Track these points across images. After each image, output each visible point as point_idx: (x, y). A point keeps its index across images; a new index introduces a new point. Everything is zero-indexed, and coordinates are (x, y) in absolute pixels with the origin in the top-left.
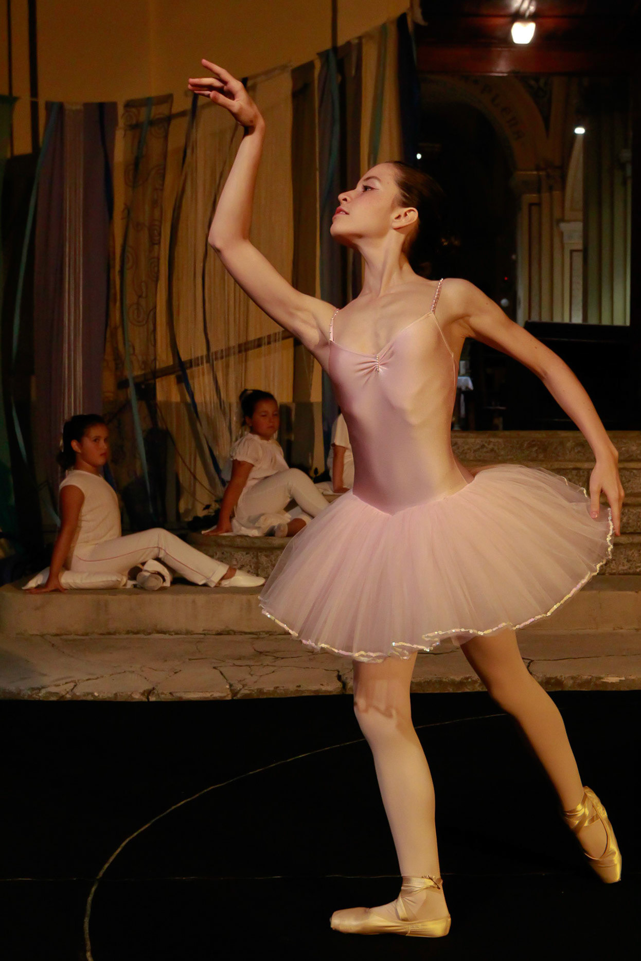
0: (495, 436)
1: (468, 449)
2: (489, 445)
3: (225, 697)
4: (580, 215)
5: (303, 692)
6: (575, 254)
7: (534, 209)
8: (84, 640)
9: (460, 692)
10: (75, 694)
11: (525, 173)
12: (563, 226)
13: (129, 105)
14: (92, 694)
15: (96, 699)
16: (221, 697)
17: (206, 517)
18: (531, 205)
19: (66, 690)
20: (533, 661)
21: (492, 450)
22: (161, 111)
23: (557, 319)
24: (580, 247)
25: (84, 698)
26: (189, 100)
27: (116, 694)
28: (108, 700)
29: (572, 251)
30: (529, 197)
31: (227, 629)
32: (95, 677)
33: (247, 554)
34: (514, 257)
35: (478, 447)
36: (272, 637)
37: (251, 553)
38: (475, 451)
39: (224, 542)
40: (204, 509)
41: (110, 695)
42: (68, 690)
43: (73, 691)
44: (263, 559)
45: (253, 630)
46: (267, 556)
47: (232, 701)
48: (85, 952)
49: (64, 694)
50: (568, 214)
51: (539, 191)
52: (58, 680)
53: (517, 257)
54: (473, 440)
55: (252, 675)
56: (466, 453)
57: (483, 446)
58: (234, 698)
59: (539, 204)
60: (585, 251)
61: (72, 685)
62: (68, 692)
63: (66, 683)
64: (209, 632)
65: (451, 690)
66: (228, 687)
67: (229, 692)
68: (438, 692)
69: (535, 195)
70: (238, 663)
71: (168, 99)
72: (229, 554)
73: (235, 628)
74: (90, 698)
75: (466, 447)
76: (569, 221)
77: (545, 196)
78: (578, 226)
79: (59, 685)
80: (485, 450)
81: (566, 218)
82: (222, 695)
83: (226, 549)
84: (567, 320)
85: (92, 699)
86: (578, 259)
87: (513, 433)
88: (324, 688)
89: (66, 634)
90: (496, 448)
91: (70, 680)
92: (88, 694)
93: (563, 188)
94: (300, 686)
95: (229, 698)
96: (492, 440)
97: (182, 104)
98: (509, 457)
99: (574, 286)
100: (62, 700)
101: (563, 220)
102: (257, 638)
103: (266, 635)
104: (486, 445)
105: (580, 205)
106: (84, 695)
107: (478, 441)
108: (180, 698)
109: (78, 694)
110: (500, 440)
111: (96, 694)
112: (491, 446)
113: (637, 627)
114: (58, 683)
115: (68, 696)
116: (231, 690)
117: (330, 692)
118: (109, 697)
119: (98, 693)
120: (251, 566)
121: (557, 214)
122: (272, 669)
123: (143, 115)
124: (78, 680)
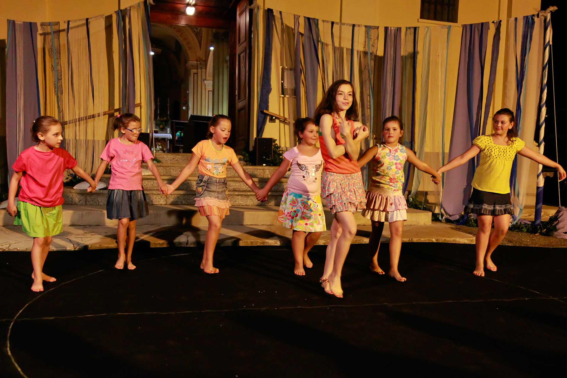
0: (178, 155)
1: (168, 159)
2: (176, 158)
3: (71, 249)
4: (212, 78)
5: (102, 247)
6: (209, 92)
7: (196, 75)
8: (14, 228)
9: (162, 247)
10: (9, 249)
11: (192, 62)
12: (206, 82)
13: (42, 24)
14: (17, 249)
15: (18, 251)
16: (69, 249)
17: (66, 182)
18: (194, 74)
19: (6, 247)
20: (189, 236)
21: (177, 160)
22: (56, 28)
23: (203, 115)
24: (212, 90)
25: (13, 250)
26: (66, 25)
27: (27, 249)
28: (23, 251)
29: (209, 91)
30: (194, 71)
31: (73, 224)
32: (19, 242)
33: (82, 196)
34: (188, 92)
35: (172, 159)
36: (91, 227)
37: (84, 195)
38: (171, 160)
39: (73, 191)
40: (66, 179)
41: (24, 249)
42: (7, 247)
43: (9, 247)
44: (88, 198)
45: (84, 224)
46: (89, 197)
47: (74, 251)
48: (7, 348)
49: (5, 249)
50: (207, 78)
51: (197, 69)
52: (3, 243)
53: (189, 92)
54: (170, 156)
55: (82, 241)
56: (167, 161)
57: (174, 159)
58: (75, 250)
59: (197, 74)
60: (213, 91)
61: (9, 245)
62: (7, 248)
63: (6, 244)
64: (66, 225)
65: (158, 246)
66: (72, 245)
67: (73, 247)
68: (154, 247)
69: (196, 70)
70: (77, 236)
71: (58, 23)
72: (75, 196)
73: (76, 224)
74: (16, 250)
75: (167, 159)
76: (208, 80)
77: (199, 70)
78: (211, 82)
79: (3, 245)
80: (174, 160)
81: (207, 79)
82: (70, 249)
83: (74, 194)
84: (207, 115)
85: (17, 250)
86: (211, 93)
87: (185, 154)
88: (110, 246)
89: (7, 226)
90: (178, 159)
91: (8, 243)
92: (15, 249)
93: (206, 69)
94: (101, 245)
95: (73, 250)
96: (177, 156)
97: (64, 26)
98: (183, 163)
99: (209, 103)
100: (4, 251)
101: (205, 80)
102: (85, 228)
103: (88, 227)
104: (175, 158)
105: (212, 75)
106: (14, 249)
107: (172, 156)
108: (53, 250)
109: (11, 249)
110: (180, 157)
111: (18, 249)
112: (177, 159)
113: (227, 224)
114: (2, 244)
115: (7, 250)
116: (74, 247)
117: (113, 247)
118: (24, 250)
119: (19, 248)
120: (84, 201)
121: (204, 77)
122: (91, 238)
123: (49, 29)
124: (11, 243)
